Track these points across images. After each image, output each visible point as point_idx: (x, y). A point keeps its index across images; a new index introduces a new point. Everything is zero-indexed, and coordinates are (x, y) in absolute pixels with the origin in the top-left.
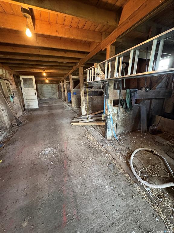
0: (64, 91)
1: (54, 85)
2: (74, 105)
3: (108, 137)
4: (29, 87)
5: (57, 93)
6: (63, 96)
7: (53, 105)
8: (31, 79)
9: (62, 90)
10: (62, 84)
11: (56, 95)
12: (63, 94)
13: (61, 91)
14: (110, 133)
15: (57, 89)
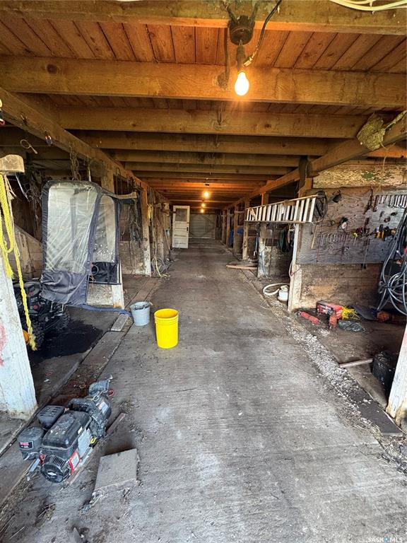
0: (226, 228)
1: (211, 216)
2: (236, 248)
3: (259, 276)
4: (181, 220)
5: (214, 230)
6: (223, 235)
7: (206, 247)
8: (186, 210)
9: (224, 225)
10: (223, 216)
11: (210, 233)
12: (223, 232)
13: (221, 227)
14: (261, 272)
15: (215, 222)
